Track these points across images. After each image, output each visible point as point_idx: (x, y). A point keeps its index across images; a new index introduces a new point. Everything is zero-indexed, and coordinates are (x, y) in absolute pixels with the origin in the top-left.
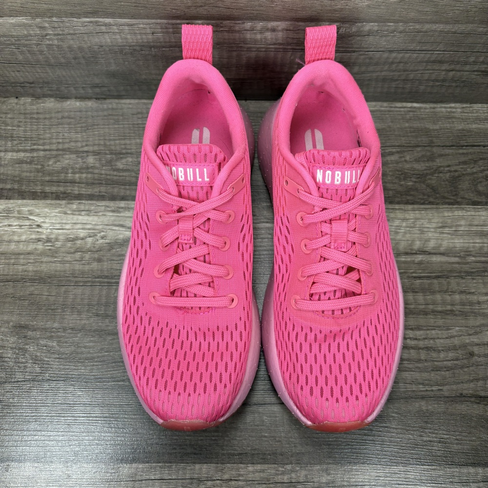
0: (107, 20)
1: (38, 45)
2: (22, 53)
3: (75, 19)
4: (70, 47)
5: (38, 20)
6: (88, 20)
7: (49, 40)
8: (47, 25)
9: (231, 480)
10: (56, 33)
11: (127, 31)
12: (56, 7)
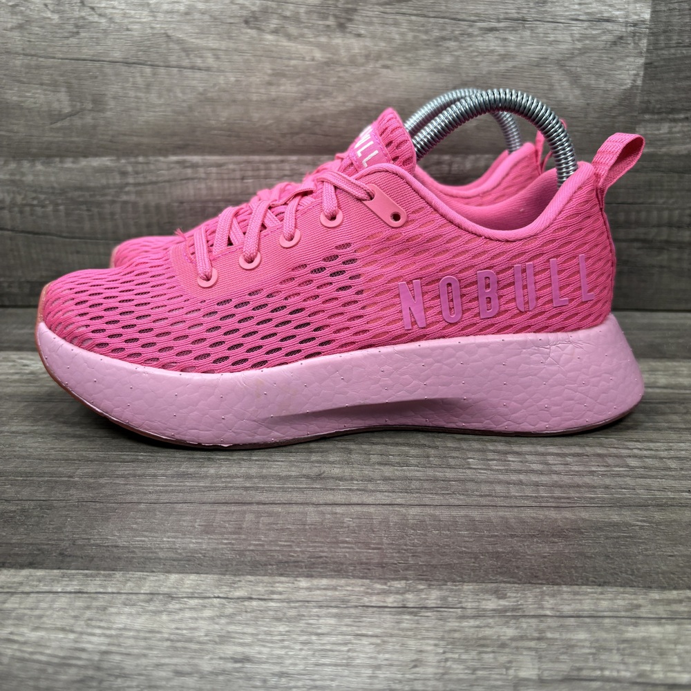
0: (196, 159)
1: (113, 202)
2: (91, 218)
3: (162, 159)
4: (146, 206)
5: (123, 161)
6: (174, 158)
7: (128, 193)
8: (130, 169)
9: (251, 598)
10: (137, 181)
11: (214, 176)
12: (145, 140)
